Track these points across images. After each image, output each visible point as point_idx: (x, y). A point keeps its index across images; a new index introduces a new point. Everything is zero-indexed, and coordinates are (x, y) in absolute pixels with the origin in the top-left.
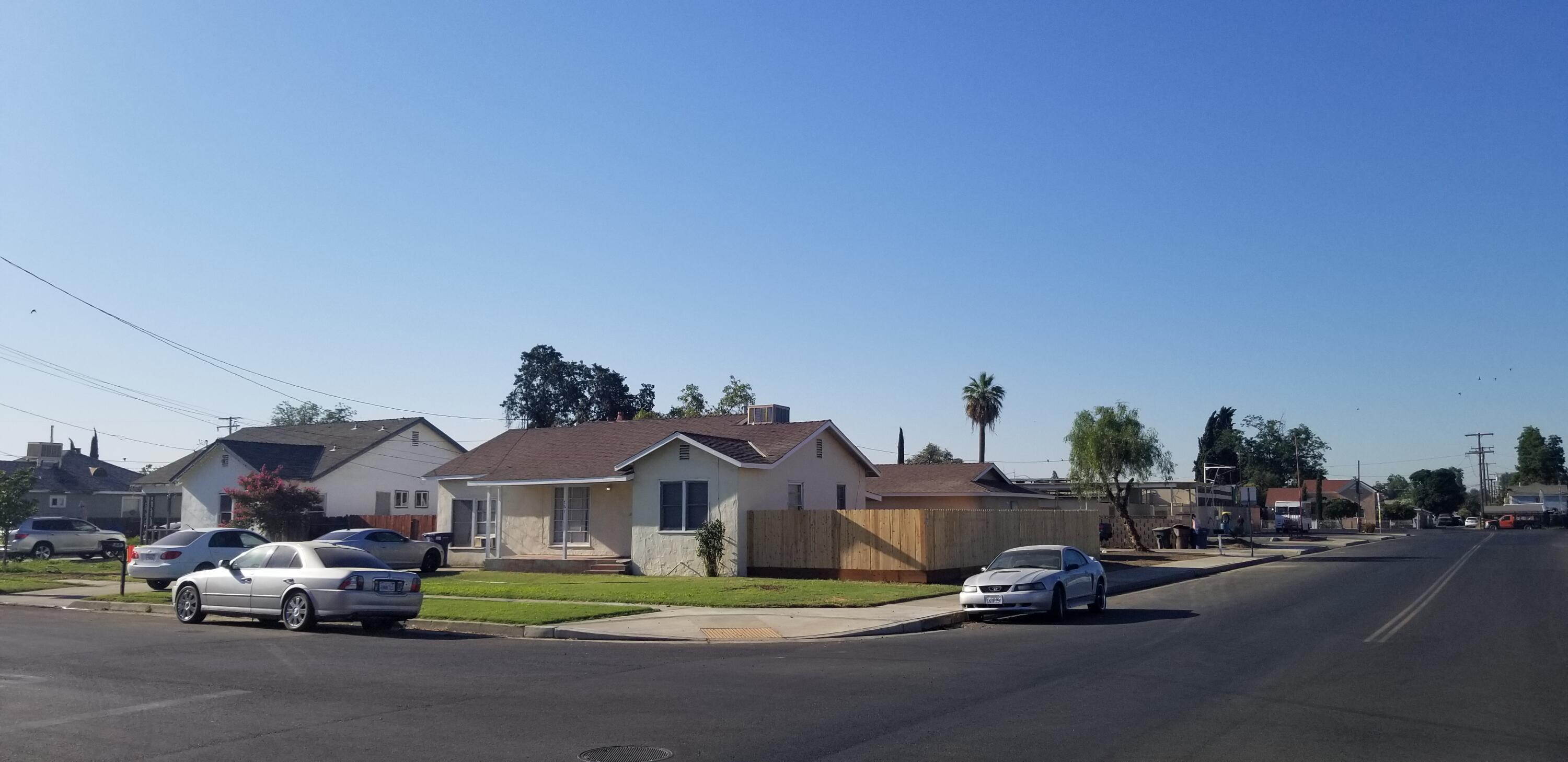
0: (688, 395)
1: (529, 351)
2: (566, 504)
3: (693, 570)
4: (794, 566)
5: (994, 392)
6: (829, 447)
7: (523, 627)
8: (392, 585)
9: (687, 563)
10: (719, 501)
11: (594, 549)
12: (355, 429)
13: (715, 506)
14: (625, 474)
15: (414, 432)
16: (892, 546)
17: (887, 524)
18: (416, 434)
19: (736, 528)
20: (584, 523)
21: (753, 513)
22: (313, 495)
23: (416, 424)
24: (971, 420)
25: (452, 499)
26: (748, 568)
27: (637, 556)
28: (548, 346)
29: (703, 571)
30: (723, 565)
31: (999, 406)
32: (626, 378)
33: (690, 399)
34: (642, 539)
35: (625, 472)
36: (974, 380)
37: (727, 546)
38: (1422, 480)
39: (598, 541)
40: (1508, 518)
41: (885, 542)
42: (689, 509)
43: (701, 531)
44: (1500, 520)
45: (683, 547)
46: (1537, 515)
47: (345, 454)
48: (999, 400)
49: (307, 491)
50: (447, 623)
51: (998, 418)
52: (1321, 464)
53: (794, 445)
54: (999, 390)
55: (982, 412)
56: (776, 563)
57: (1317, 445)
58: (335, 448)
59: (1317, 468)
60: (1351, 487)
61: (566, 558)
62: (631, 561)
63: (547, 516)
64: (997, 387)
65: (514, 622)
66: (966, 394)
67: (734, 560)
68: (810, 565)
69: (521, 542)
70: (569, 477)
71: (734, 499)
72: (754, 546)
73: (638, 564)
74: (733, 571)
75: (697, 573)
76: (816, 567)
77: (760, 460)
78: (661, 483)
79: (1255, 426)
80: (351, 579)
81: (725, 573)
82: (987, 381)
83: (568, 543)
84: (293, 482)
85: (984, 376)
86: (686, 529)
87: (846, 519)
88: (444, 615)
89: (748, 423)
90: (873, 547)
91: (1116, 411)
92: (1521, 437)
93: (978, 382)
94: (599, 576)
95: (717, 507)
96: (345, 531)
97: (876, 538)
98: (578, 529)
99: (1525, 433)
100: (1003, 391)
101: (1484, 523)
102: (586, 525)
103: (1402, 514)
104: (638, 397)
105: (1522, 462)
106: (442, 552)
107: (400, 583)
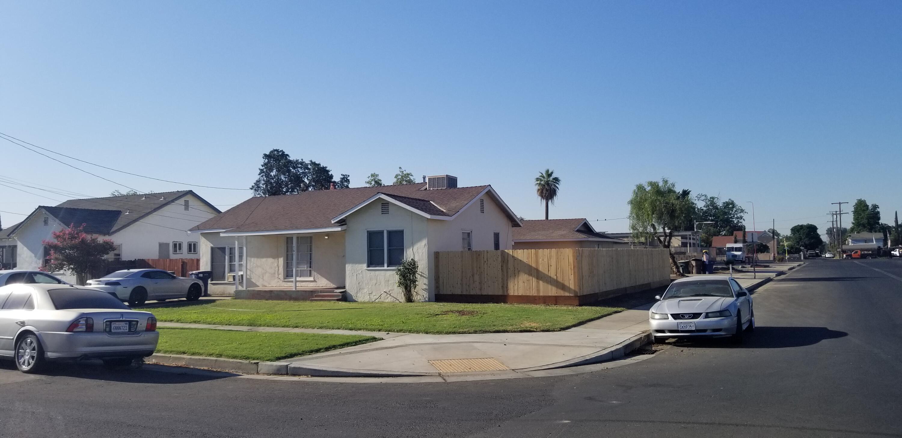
0: (372, 180)
1: (268, 153)
2: (295, 249)
3: (393, 297)
4: (472, 293)
5: (554, 181)
6: (489, 206)
7: (258, 363)
8: (125, 325)
9: (389, 292)
10: (413, 244)
11: (316, 282)
12: (144, 199)
13: (409, 247)
14: (340, 226)
15: (185, 201)
16: (550, 277)
17: (546, 260)
18: (187, 202)
19: (426, 266)
20: (309, 263)
21: (439, 253)
22: (109, 244)
23: (186, 195)
24: (540, 198)
25: (211, 247)
26: (436, 295)
27: (350, 287)
28: (280, 149)
29: (402, 298)
30: (417, 293)
31: (557, 189)
32: (331, 170)
33: (373, 183)
34: (353, 274)
35: (340, 224)
36: (542, 174)
37: (420, 279)
38: (798, 231)
39: (319, 276)
40: (856, 252)
41: (544, 274)
42: (389, 251)
43: (399, 268)
44: (852, 253)
45: (385, 280)
46: (872, 250)
47: (135, 216)
48: (557, 185)
49: (104, 242)
50: (184, 358)
51: (556, 196)
52: (742, 222)
53: (466, 202)
54: (557, 180)
55: (547, 193)
56: (458, 292)
57: (739, 211)
58: (129, 212)
59: (739, 224)
60: (762, 235)
61: (296, 289)
62: (345, 291)
63: (281, 257)
64: (556, 177)
65: (247, 358)
66: (537, 182)
67: (425, 289)
68: (485, 293)
69: (262, 277)
70: (297, 228)
71: (424, 242)
72: (440, 278)
73: (351, 293)
74: (425, 297)
75: (397, 299)
76: (489, 294)
77: (441, 213)
78: (368, 231)
79: (703, 201)
80: (80, 321)
81: (418, 299)
82: (549, 174)
83: (297, 277)
84: (95, 236)
85: (548, 171)
86: (388, 267)
87: (513, 257)
88: (182, 350)
89: (428, 189)
90: (534, 277)
91: (661, 184)
92: (855, 205)
93: (544, 175)
94: (322, 303)
95: (411, 249)
96: (126, 271)
97: (537, 270)
98: (305, 267)
99: (858, 203)
100: (559, 180)
101: (843, 255)
102: (310, 264)
103: (793, 250)
104: (339, 182)
105: (856, 220)
106: (202, 285)
107: (134, 323)
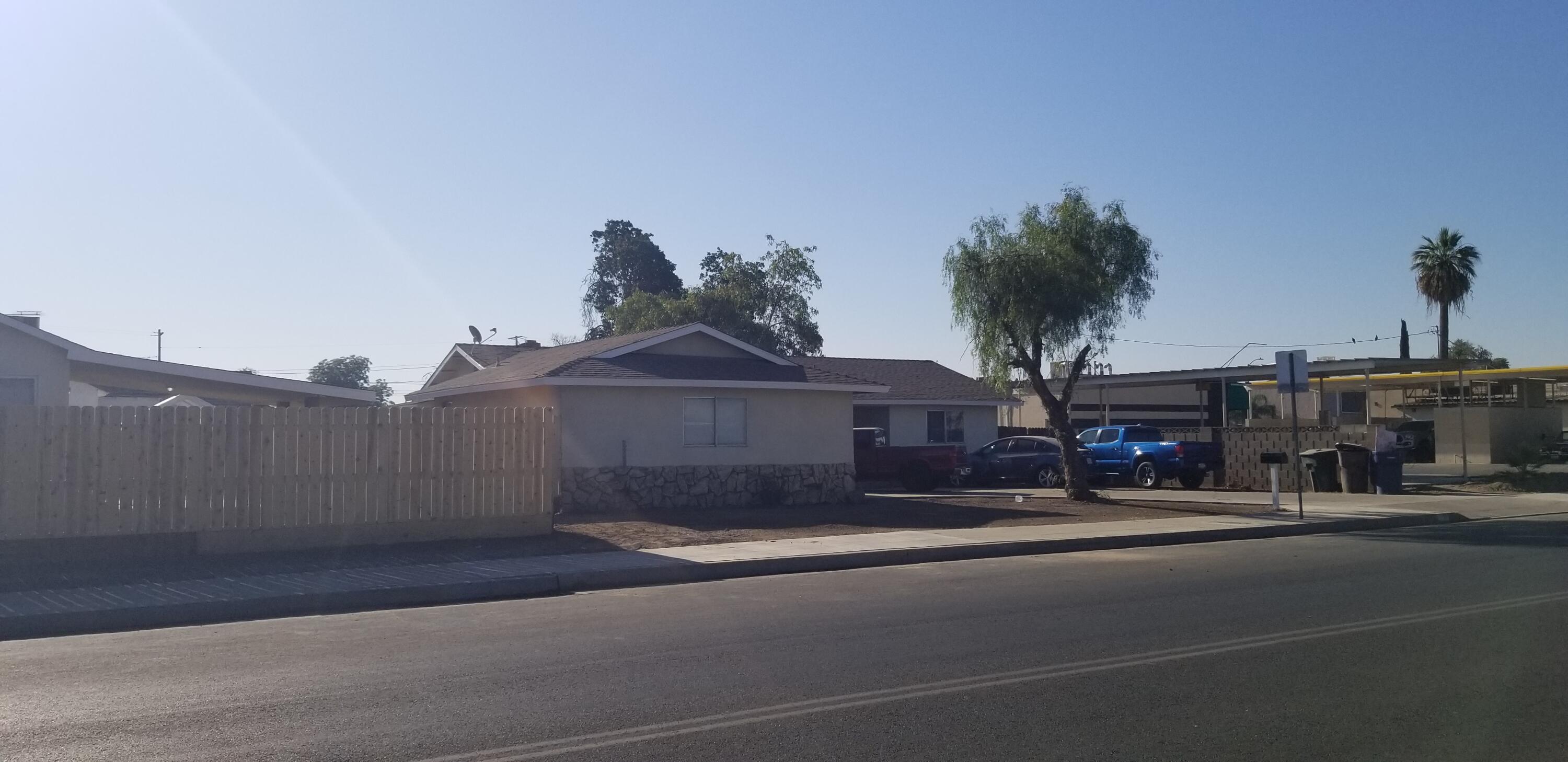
1: (600, 229)
5: (1462, 256)
24: (1424, 298)
31: (1470, 275)
36: (1431, 240)
48: (1471, 266)
51: (1469, 292)
54: (1469, 253)
55: (1442, 286)
64: (1466, 247)
66: (1413, 261)
85: (1445, 232)
93: (1436, 243)
100: (1476, 253)
